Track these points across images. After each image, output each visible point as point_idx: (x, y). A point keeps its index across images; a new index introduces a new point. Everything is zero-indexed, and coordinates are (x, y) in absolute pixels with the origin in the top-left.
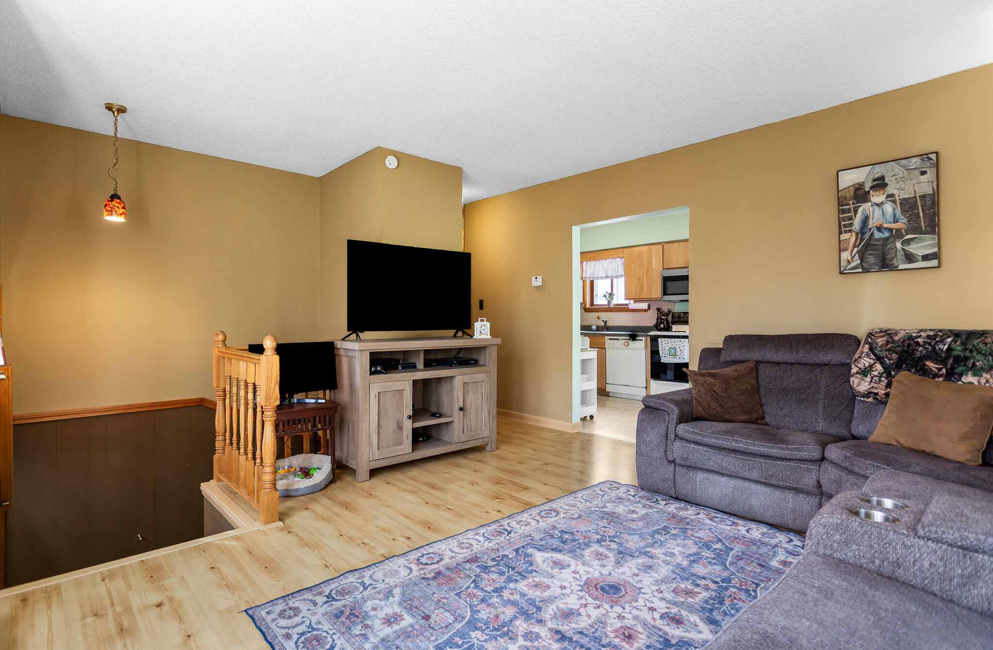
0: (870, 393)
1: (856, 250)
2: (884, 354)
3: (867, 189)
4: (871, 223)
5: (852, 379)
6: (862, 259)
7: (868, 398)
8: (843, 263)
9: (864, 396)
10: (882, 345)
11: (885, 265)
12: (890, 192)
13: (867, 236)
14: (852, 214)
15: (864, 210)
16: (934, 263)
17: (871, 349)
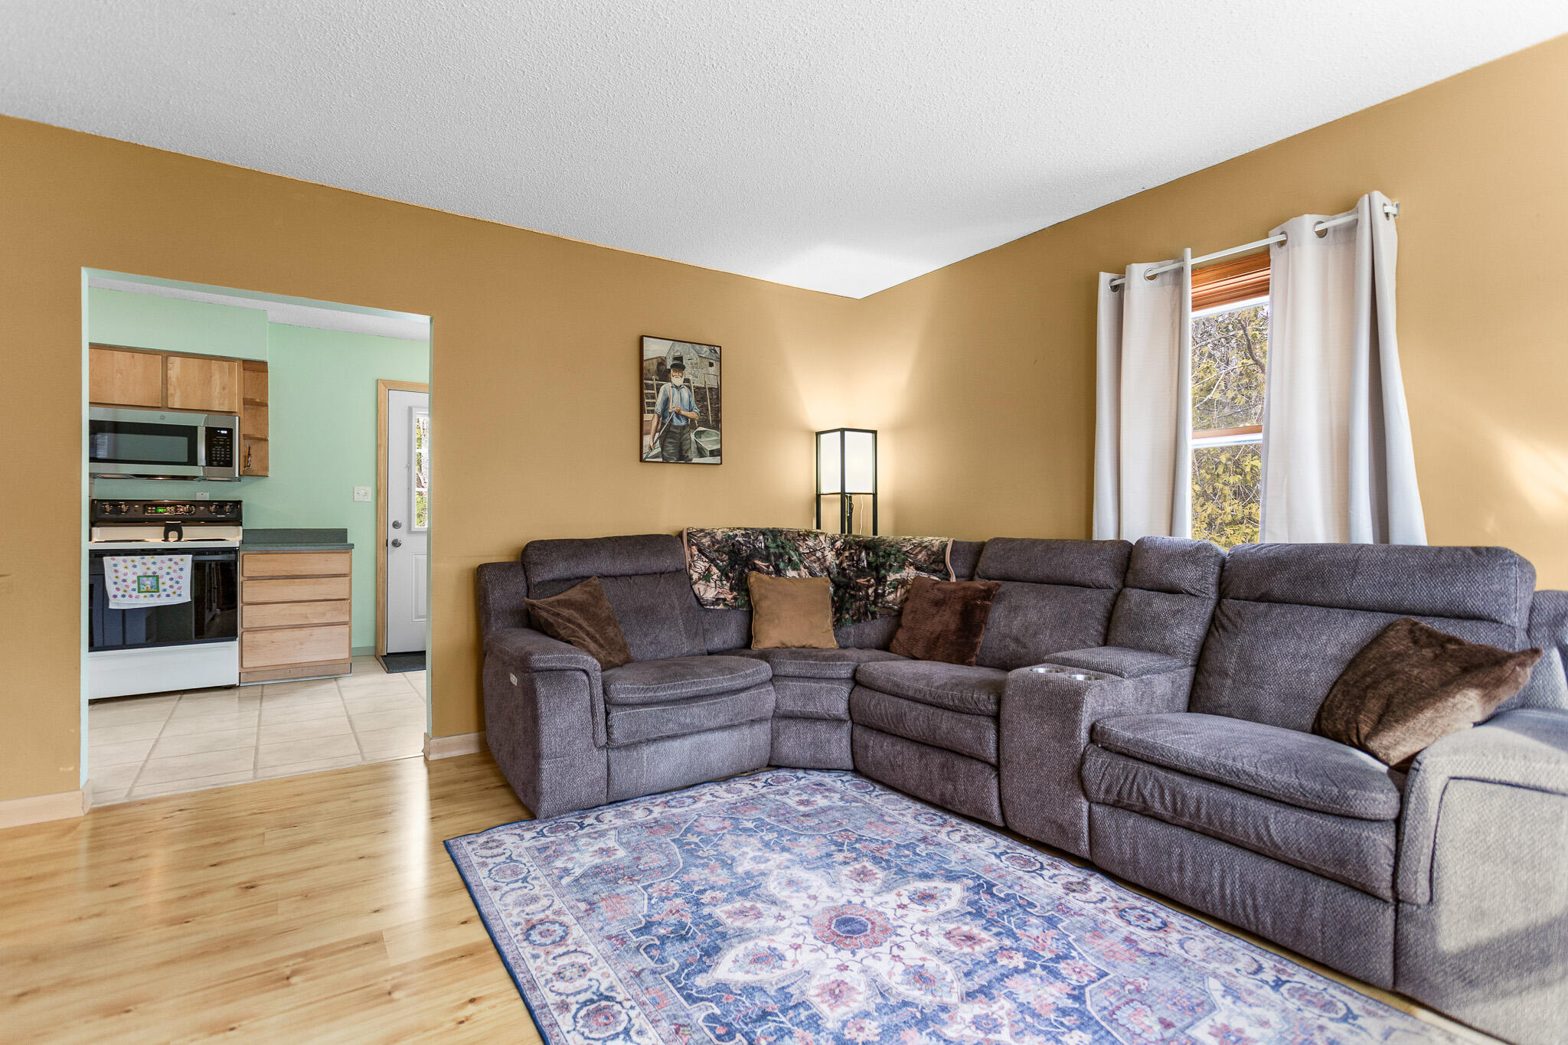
0: (718, 599)
1: (657, 434)
2: (714, 555)
3: (669, 367)
4: (672, 407)
5: (696, 587)
6: (663, 446)
7: (719, 605)
8: (646, 450)
9: (713, 604)
10: (709, 546)
11: (682, 458)
12: (687, 377)
13: (667, 421)
14: (655, 392)
15: (665, 391)
16: (717, 460)
17: (700, 551)
